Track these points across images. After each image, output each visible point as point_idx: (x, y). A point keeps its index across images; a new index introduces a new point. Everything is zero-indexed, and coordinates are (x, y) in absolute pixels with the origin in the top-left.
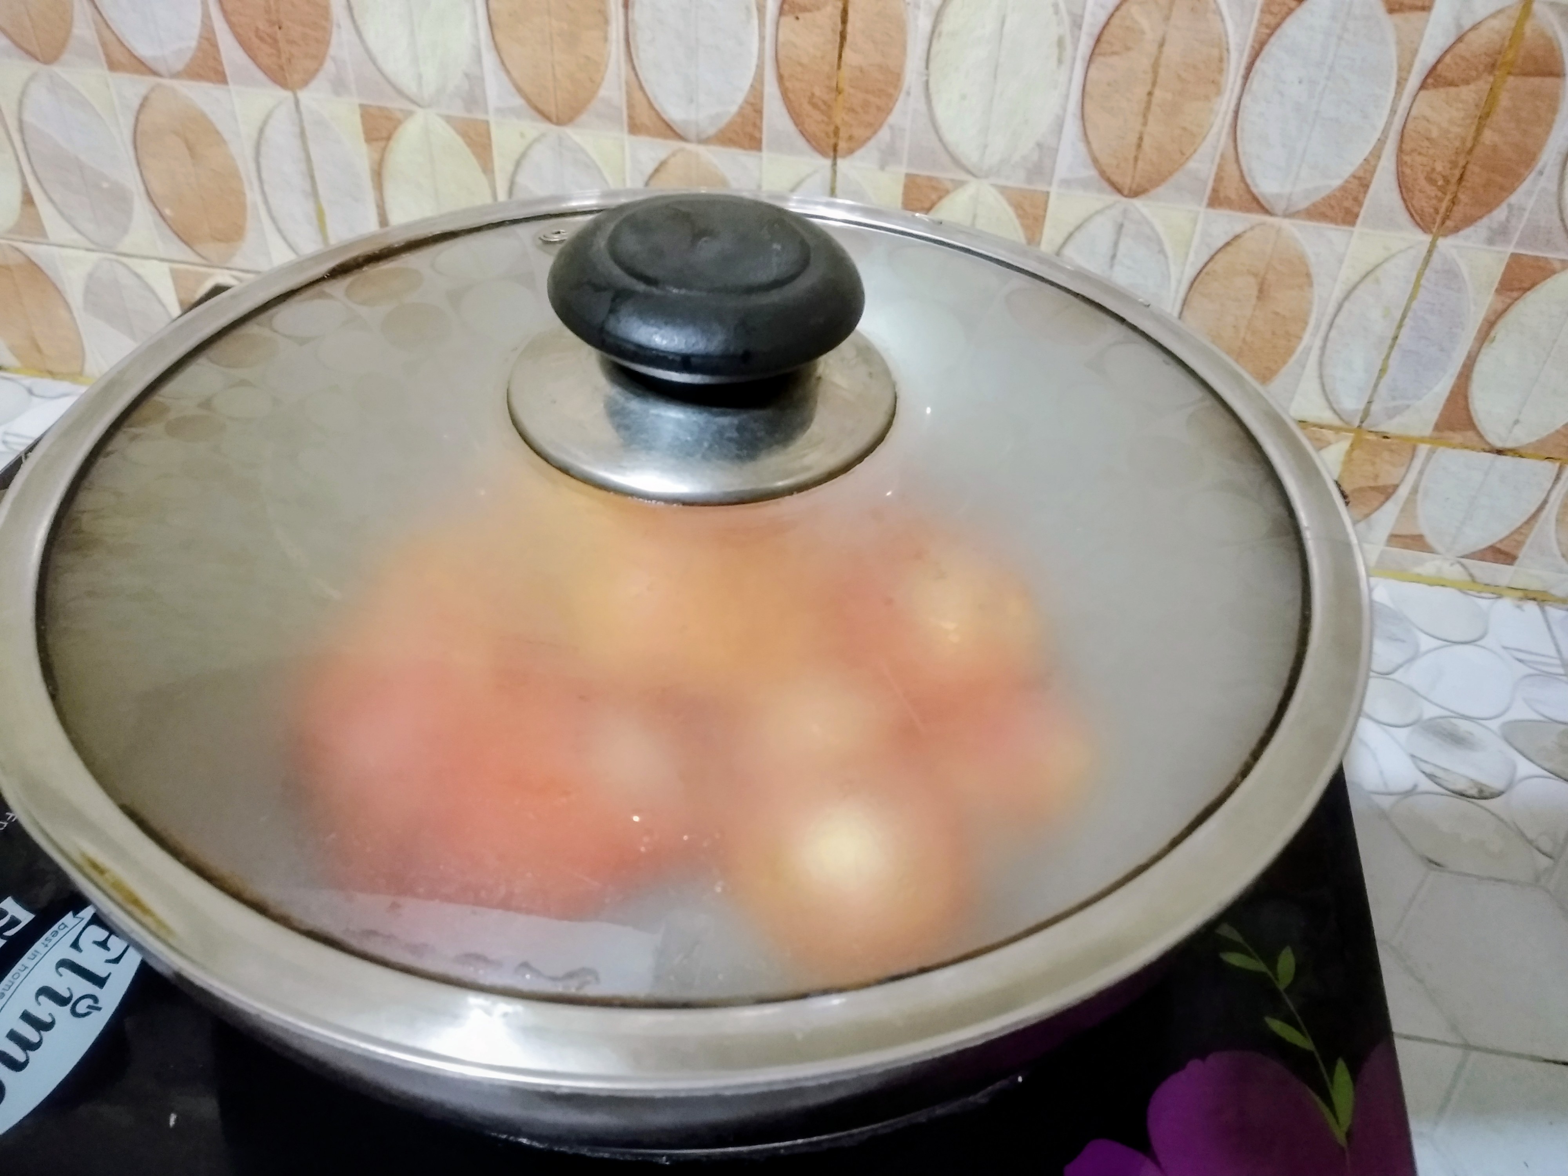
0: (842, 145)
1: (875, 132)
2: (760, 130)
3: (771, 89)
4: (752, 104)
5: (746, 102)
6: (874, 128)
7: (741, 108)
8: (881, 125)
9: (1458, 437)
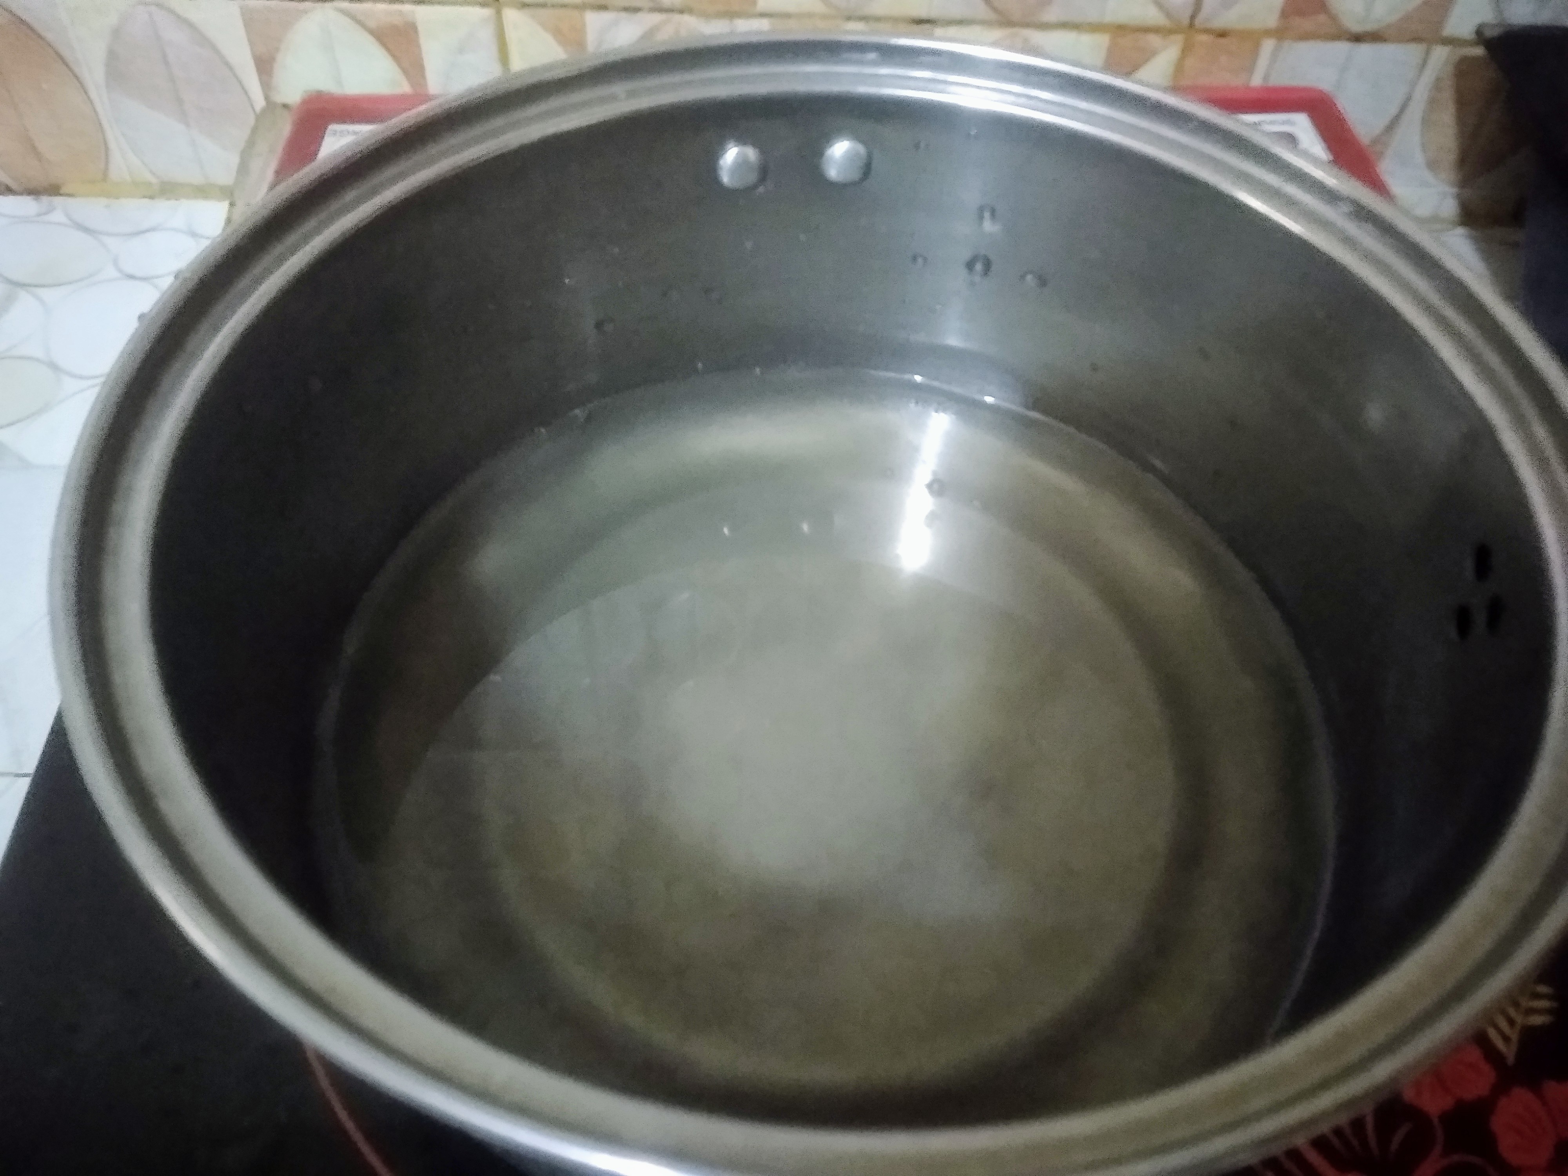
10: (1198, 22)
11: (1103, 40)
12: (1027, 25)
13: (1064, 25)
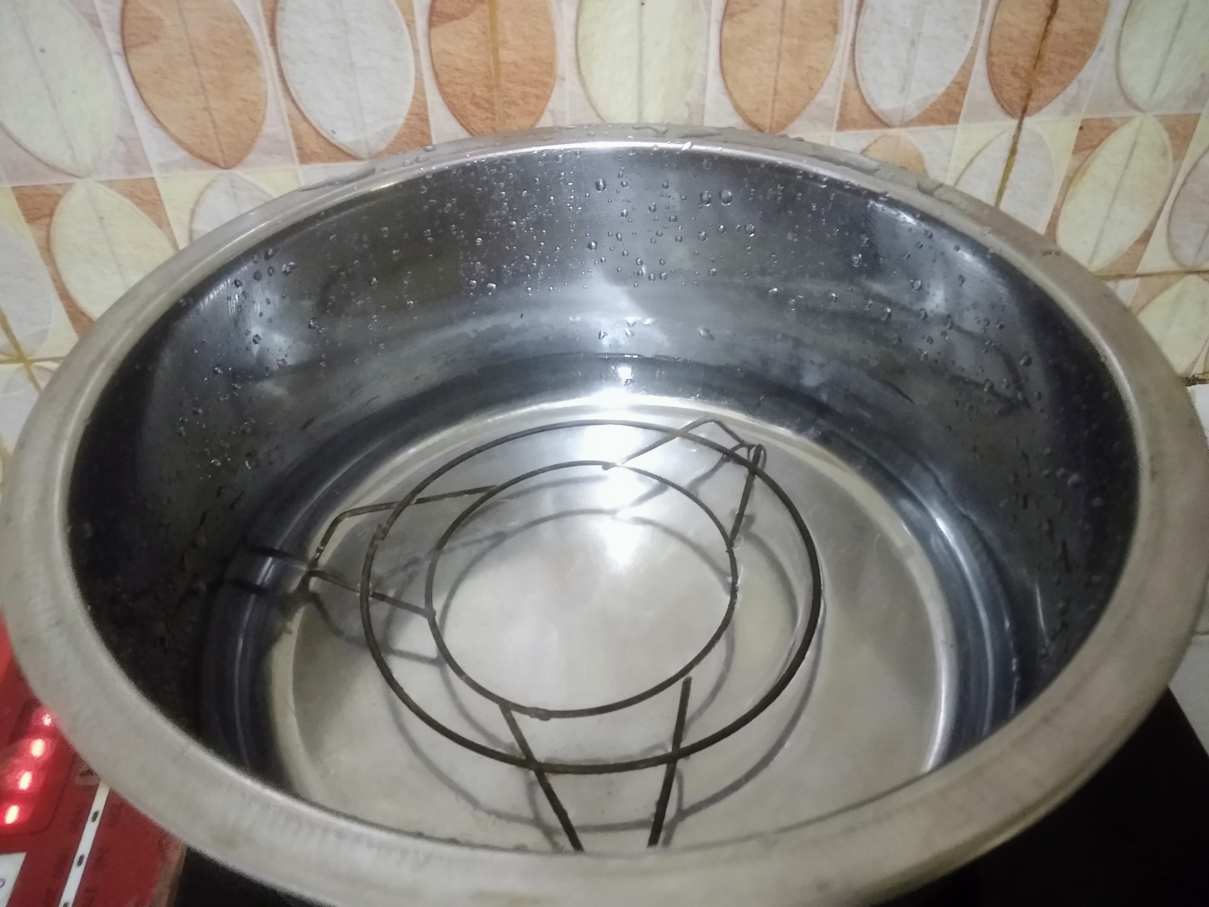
0: (1032, 104)
1: (1065, 88)
2: (961, 105)
3: (980, 67)
4: (959, 83)
5: (954, 82)
6: (1064, 85)
7: (949, 88)
8: (1070, 82)
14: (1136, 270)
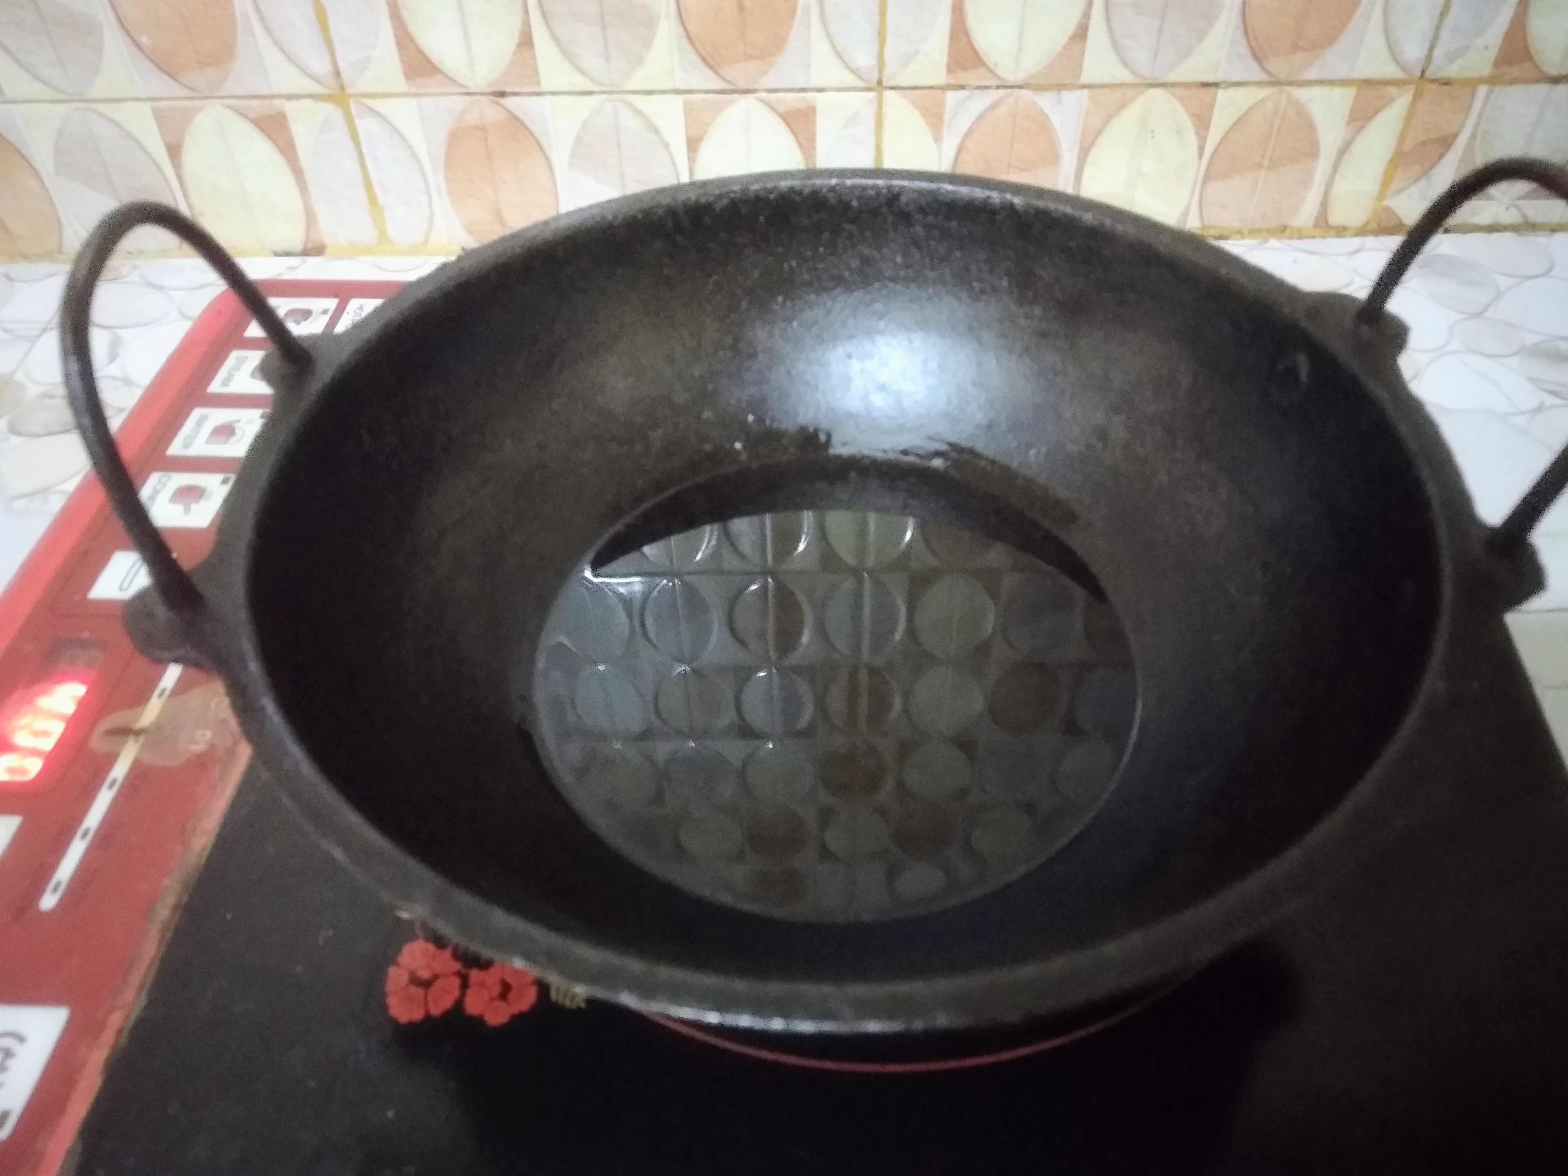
9: (1515, 72)
10: (1428, 74)
11: (1352, 91)
12: (1291, 83)
13: (1322, 82)
14: (1079, 78)
